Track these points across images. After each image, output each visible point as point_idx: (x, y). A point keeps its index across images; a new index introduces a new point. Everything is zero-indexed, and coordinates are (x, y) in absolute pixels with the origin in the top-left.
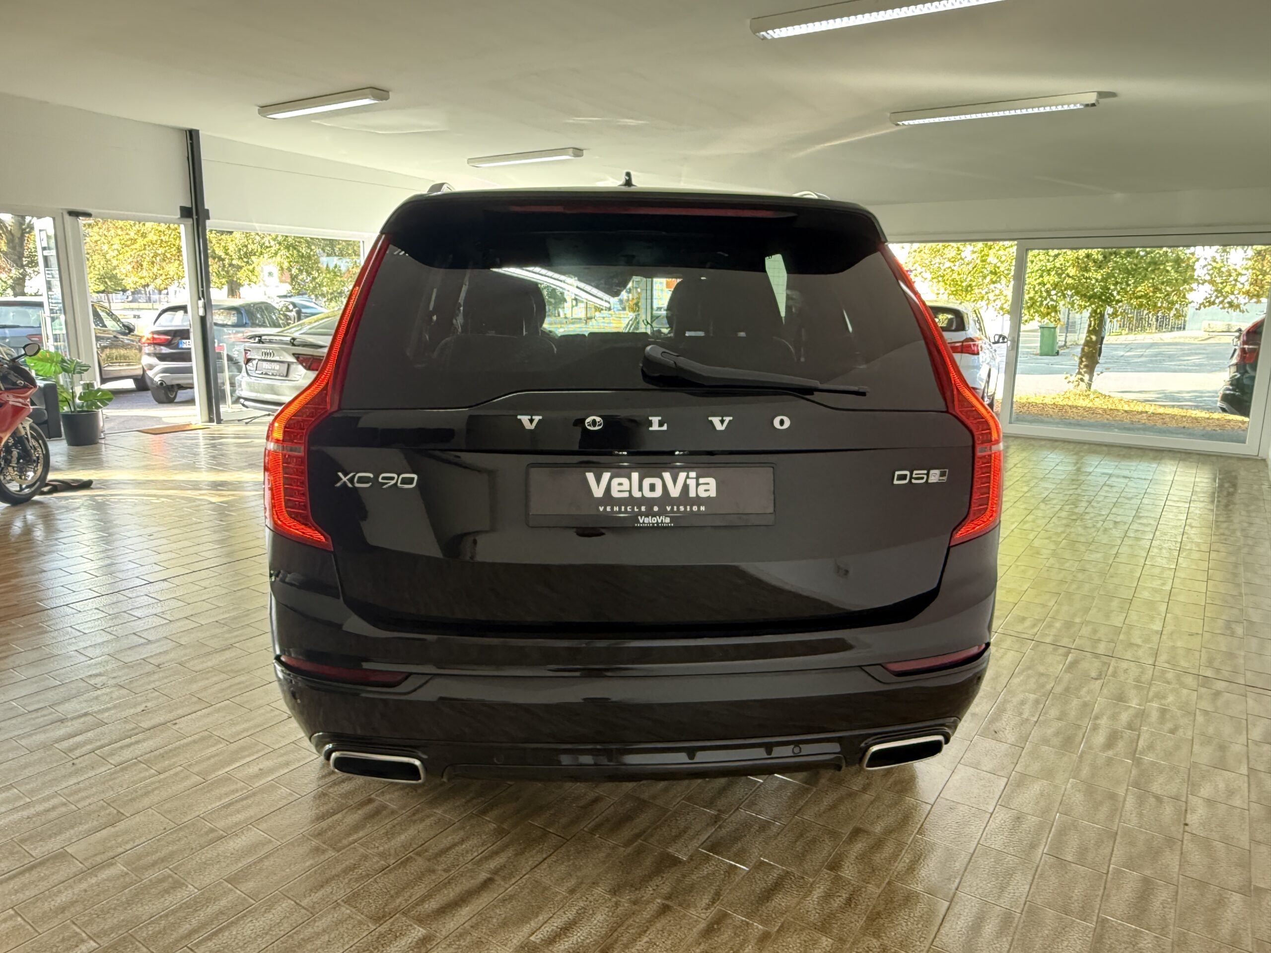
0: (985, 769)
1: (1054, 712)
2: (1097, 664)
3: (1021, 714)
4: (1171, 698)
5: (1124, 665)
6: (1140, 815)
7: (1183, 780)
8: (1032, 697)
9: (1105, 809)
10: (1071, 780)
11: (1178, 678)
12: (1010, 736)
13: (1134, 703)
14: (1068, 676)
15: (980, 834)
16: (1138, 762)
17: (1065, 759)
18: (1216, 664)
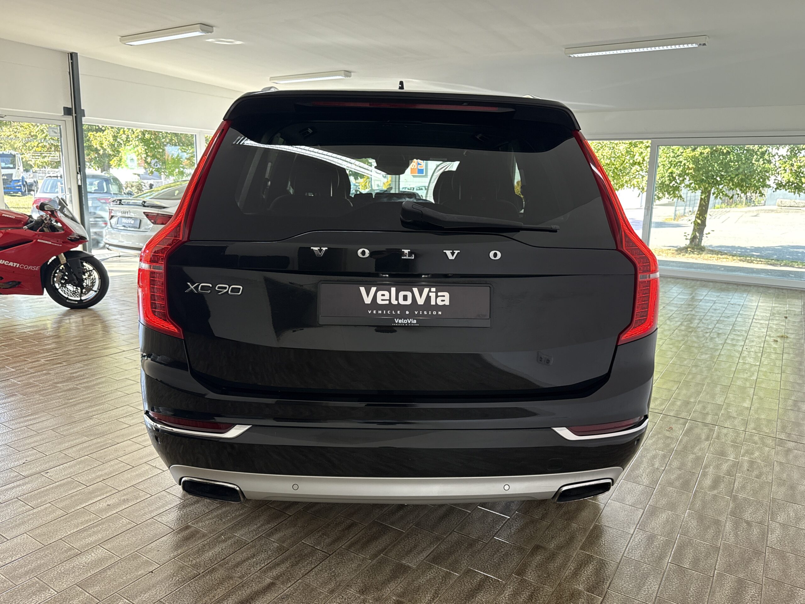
0: (627, 503)
1: (676, 464)
2: (706, 430)
3: (653, 465)
4: (757, 454)
5: (725, 431)
6: (736, 535)
7: (766, 511)
8: (661, 453)
9: (711, 531)
10: (688, 511)
11: (762, 439)
12: (645, 480)
13: (731, 457)
14: (686, 439)
15: (624, 549)
16: (735, 498)
17: (684, 497)
18: (788, 431)
